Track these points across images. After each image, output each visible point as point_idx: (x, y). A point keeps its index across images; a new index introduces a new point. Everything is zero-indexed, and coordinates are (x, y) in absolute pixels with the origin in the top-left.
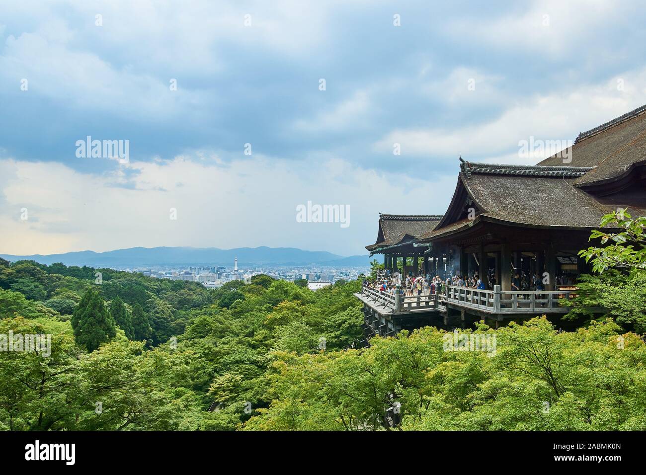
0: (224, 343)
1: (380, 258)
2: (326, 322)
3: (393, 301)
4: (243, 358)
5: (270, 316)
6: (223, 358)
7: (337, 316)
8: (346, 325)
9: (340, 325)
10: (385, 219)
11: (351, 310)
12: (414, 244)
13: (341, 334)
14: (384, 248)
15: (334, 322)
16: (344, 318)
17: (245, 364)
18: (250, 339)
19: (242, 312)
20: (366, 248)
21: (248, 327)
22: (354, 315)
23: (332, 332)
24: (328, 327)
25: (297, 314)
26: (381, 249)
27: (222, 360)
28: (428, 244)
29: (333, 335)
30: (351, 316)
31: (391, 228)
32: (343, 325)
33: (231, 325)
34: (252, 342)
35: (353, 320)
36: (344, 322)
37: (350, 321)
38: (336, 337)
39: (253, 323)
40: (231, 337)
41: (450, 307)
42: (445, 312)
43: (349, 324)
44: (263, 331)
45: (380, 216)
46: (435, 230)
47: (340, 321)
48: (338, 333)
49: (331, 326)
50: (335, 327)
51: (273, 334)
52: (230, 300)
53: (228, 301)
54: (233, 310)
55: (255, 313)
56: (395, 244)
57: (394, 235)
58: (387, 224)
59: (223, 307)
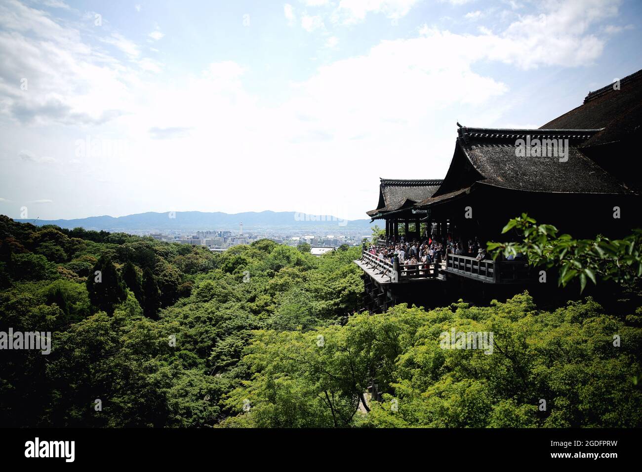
0: (227, 308)
1: (382, 224)
2: (325, 289)
3: (391, 269)
4: (245, 324)
5: (272, 281)
6: (225, 323)
7: (337, 283)
8: (346, 292)
9: (340, 292)
10: (385, 184)
11: (351, 277)
12: (413, 210)
13: (341, 302)
14: (385, 214)
15: (334, 289)
16: (344, 285)
17: (246, 329)
18: (252, 304)
20: (367, 213)
21: (250, 292)
22: (354, 282)
23: (332, 300)
24: (328, 293)
25: (299, 280)
26: (381, 215)
27: (224, 325)
28: (426, 211)
29: (333, 302)
30: (351, 283)
31: (392, 193)
32: (342, 292)
33: (234, 290)
34: (254, 308)
35: (353, 287)
36: (345, 288)
37: (350, 288)
38: (335, 304)
39: (255, 289)
40: (234, 302)
41: (449, 276)
42: (445, 282)
43: (350, 291)
44: (265, 296)
45: (381, 181)
46: (434, 196)
47: (340, 288)
48: (338, 300)
49: (331, 293)
50: (335, 294)
51: (274, 300)
52: (233, 264)
53: (231, 266)
54: (236, 275)
55: (257, 278)
56: (396, 210)
57: (395, 200)
58: (387, 189)
59: (226, 271)
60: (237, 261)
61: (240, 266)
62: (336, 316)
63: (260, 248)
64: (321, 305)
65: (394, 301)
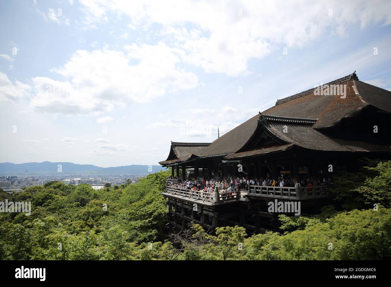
2: (139, 213)
5: (84, 210)
8: (156, 214)
9: (151, 214)
10: (174, 145)
13: (153, 220)
14: (180, 163)
15: (145, 212)
16: (152, 209)
19: (56, 208)
20: (159, 163)
22: (159, 207)
23: (146, 219)
24: (142, 215)
26: (177, 164)
28: (239, 161)
29: (147, 221)
30: (157, 208)
31: (180, 151)
35: (159, 210)
36: (154, 211)
38: (150, 222)
39: (70, 216)
41: (252, 198)
42: (248, 202)
43: (159, 213)
45: (172, 143)
46: (237, 152)
47: (151, 211)
48: (151, 219)
49: (144, 215)
50: (147, 215)
51: (88, 223)
52: (43, 199)
53: (41, 201)
54: (48, 208)
55: (67, 208)
56: (186, 161)
57: (183, 155)
58: (176, 148)
59: (37, 205)
60: (46, 197)
61: (49, 200)
62: (151, 230)
63: (55, 188)
64: (139, 223)
65: (215, 215)
